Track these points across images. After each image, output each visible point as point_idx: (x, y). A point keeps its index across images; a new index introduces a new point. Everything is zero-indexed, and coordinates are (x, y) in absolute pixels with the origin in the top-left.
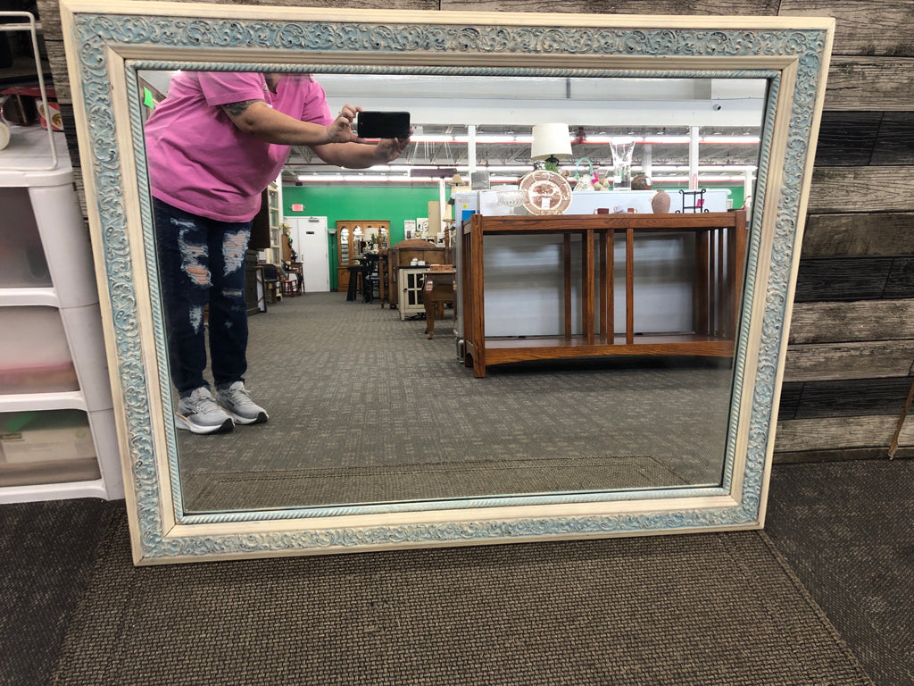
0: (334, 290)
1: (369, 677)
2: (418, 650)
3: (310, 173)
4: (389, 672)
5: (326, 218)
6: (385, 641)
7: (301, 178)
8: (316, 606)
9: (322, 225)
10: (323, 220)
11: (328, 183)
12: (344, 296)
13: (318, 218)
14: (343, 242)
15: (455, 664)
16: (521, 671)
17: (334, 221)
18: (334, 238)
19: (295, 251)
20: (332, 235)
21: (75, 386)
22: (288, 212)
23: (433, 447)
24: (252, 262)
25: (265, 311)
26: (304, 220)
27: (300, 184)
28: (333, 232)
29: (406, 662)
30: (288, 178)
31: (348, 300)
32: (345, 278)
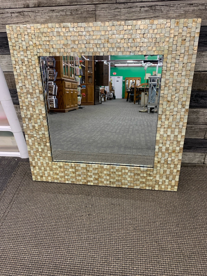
0: (123, 98)
1: (79, 232)
2: (97, 224)
3: (118, 63)
4: (85, 231)
5: (122, 77)
6: (87, 219)
7: (116, 65)
8: (69, 203)
9: (121, 79)
10: (121, 77)
11: (124, 66)
12: (126, 100)
13: (120, 77)
14: (127, 84)
15: (108, 232)
16: (131, 239)
17: (124, 78)
18: (124, 83)
19: (113, 86)
20: (124, 82)
21: (8, 124)
22: (112, 75)
23: (130, 149)
24: (98, 90)
25: (101, 103)
26: (116, 77)
27: (115, 67)
28: (124, 81)
29: (92, 228)
30: (112, 65)
31: (127, 101)
32: (126, 95)
